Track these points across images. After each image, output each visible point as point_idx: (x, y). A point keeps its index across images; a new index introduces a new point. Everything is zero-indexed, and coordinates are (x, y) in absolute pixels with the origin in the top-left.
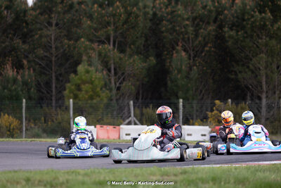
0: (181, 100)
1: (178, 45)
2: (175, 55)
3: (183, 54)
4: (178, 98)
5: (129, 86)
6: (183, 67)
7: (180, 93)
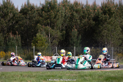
0: (75, 47)
1: (74, 27)
2: (73, 30)
3: (76, 30)
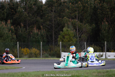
0: (106, 42)
2: (103, 23)
3: (106, 23)
5: (84, 36)
7: (105, 39)
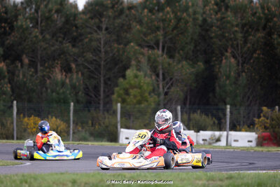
0: (228, 106)
1: (227, 51)
2: (224, 61)
3: (232, 60)
4: (226, 104)
5: (177, 91)
6: (232, 73)
7: (228, 100)
